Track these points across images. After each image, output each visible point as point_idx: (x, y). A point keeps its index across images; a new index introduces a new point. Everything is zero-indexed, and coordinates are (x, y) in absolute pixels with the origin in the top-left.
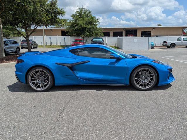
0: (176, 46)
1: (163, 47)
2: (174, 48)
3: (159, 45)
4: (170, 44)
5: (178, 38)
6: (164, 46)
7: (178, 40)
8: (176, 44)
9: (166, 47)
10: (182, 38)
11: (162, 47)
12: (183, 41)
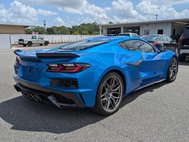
0: (33, 44)
1: (19, 46)
2: (31, 46)
3: (14, 44)
4: (27, 42)
5: (32, 36)
6: (20, 44)
7: (33, 38)
8: (33, 42)
9: (23, 46)
10: (37, 36)
11: (17, 46)
12: (39, 39)
